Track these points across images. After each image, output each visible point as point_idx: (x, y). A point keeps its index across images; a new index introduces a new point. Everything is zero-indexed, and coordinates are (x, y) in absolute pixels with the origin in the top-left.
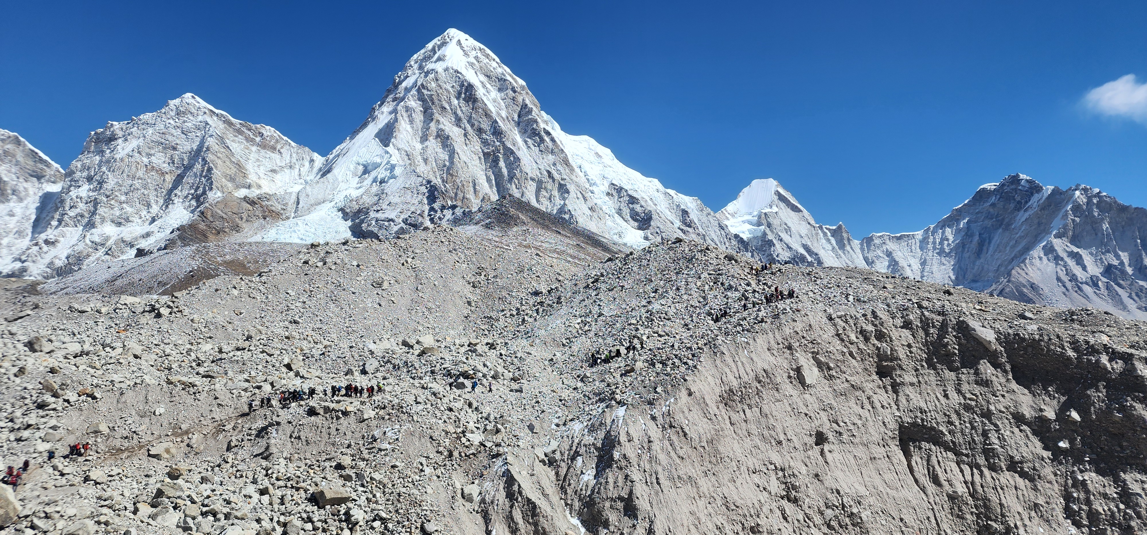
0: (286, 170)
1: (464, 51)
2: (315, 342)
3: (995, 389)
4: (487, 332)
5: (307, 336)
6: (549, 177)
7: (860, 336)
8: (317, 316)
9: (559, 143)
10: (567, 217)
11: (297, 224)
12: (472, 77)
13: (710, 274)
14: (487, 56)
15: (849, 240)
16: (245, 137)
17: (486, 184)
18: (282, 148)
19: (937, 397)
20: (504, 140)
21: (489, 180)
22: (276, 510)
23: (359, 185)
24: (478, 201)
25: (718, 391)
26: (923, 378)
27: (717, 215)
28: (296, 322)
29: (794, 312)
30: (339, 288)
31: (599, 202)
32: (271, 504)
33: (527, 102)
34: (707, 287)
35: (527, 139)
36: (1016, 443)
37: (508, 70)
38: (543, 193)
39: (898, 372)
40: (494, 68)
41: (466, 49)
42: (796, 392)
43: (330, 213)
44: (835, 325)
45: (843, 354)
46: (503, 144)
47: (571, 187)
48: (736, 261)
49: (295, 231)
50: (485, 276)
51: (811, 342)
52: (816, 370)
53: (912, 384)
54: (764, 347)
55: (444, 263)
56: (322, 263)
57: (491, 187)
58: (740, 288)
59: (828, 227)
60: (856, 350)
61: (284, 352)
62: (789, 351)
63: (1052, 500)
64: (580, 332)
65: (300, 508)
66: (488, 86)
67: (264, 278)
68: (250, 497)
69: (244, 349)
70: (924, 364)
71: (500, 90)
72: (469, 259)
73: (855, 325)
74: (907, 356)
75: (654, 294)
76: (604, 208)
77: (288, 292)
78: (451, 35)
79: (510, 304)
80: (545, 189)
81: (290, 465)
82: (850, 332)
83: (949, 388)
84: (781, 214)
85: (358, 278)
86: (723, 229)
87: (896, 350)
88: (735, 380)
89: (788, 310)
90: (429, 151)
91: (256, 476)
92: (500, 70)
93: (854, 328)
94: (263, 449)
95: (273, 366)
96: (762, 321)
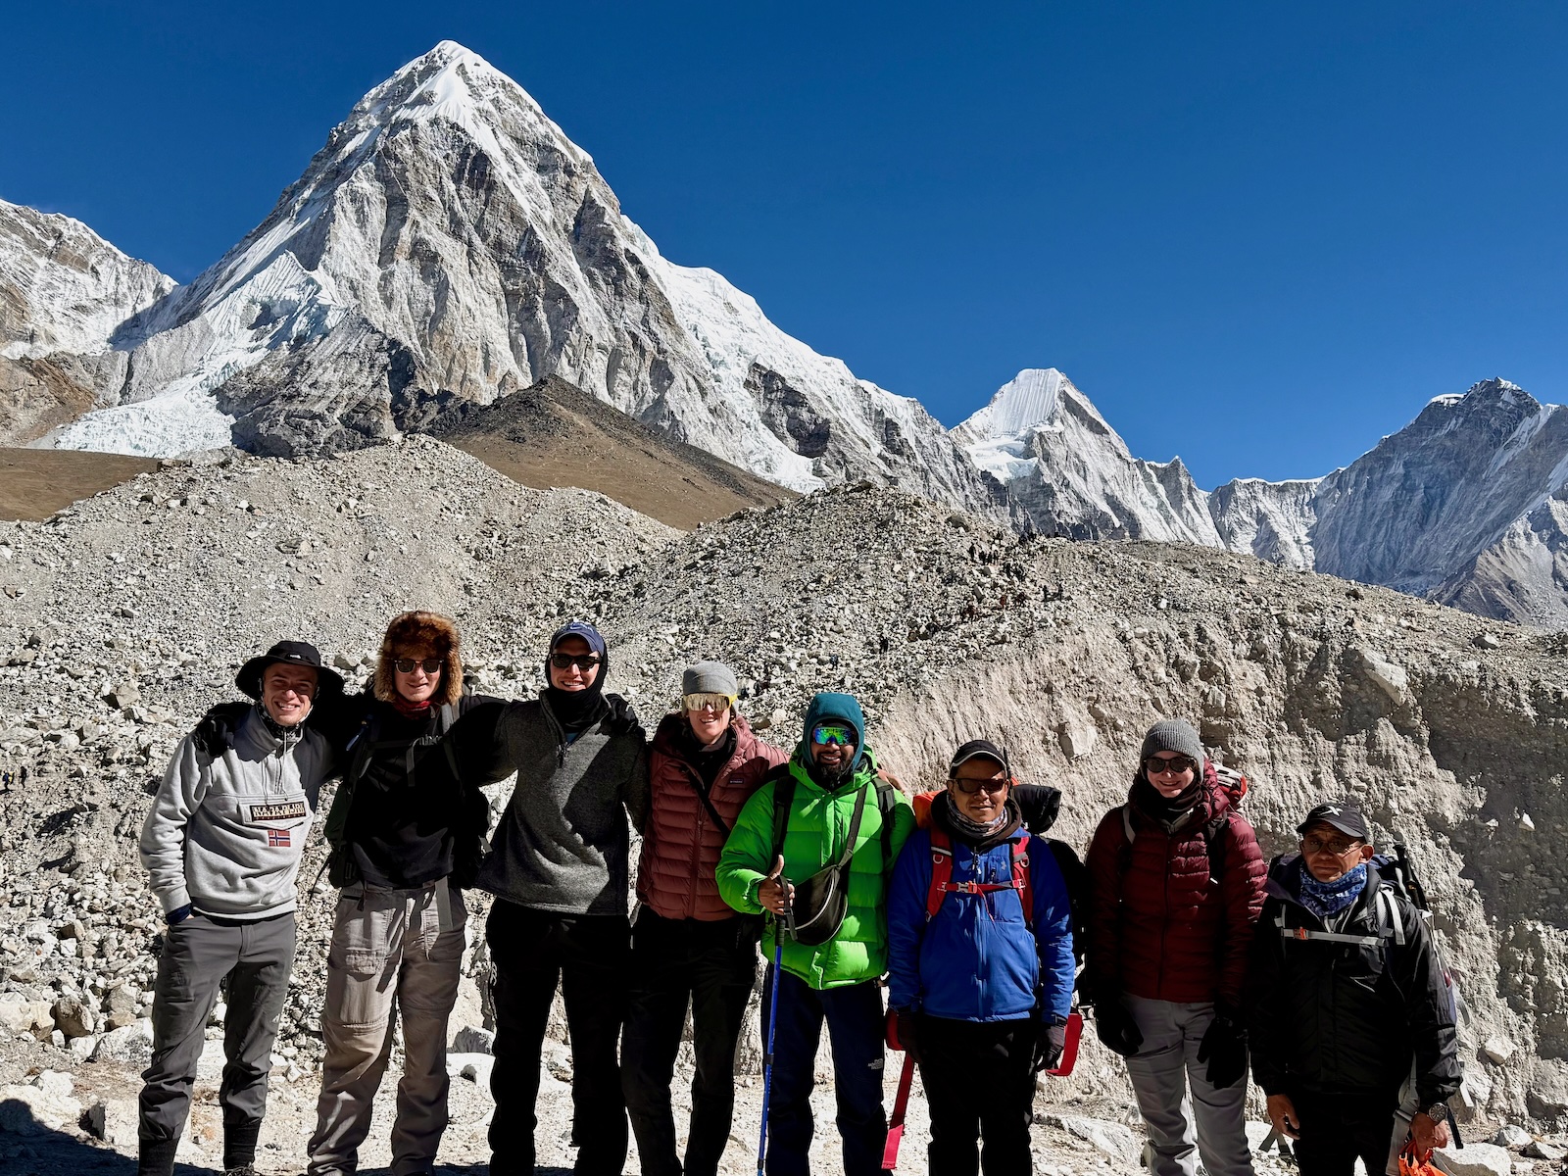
0: (107, 308)
1: (471, 87)
2: (162, 655)
3: (1401, 771)
4: (500, 646)
5: (149, 642)
6: (635, 344)
7: (1173, 672)
8: (168, 604)
9: (655, 280)
10: (666, 424)
11: (128, 415)
12: (483, 138)
13: (917, 551)
14: (518, 99)
15: (1190, 489)
16: (25, 238)
17: (509, 354)
18: (100, 262)
19: (1301, 784)
20: (547, 268)
21: (514, 345)
22: (90, 966)
23: (254, 344)
24: (494, 387)
25: (916, 763)
26: (1281, 750)
27: (952, 433)
28: (124, 614)
29: (1059, 625)
30: (212, 552)
31: (729, 398)
32: (79, 955)
33: (595, 195)
34: (912, 575)
35: (593, 269)
36: (1429, 867)
37: (558, 130)
38: (623, 376)
39: (1238, 739)
40: (530, 125)
41: (475, 82)
42: (1055, 768)
43: (194, 397)
44: (1131, 651)
45: (1142, 702)
46: (547, 277)
47: (677, 369)
48: (967, 529)
49: (123, 431)
50: (500, 538)
51: (1087, 680)
52: (1092, 731)
53: (1260, 760)
54: (1003, 688)
55: (419, 511)
56: (178, 502)
57: (518, 360)
58: (968, 579)
59: (1153, 463)
60: (1165, 696)
61: (103, 672)
62: (1046, 696)
63: (1481, 965)
64: (676, 650)
65: (134, 965)
66: (518, 159)
67: (64, 526)
68: (41, 942)
69: (24, 664)
70: (1283, 724)
71: (541, 169)
72: (469, 504)
73: (1165, 651)
74: (1255, 709)
75: (814, 585)
76: (738, 412)
77: (113, 555)
78: (447, 52)
79: (546, 593)
80: (626, 368)
81: (116, 885)
82: (1156, 665)
83: (1324, 769)
84: (1068, 435)
85: (249, 534)
86: (962, 461)
87: (1235, 699)
88: (948, 745)
89: (1050, 621)
90: (398, 283)
91: (51, 904)
92: (541, 129)
93: (1165, 658)
94: (62, 855)
95: (82, 699)
96: (1003, 641)
